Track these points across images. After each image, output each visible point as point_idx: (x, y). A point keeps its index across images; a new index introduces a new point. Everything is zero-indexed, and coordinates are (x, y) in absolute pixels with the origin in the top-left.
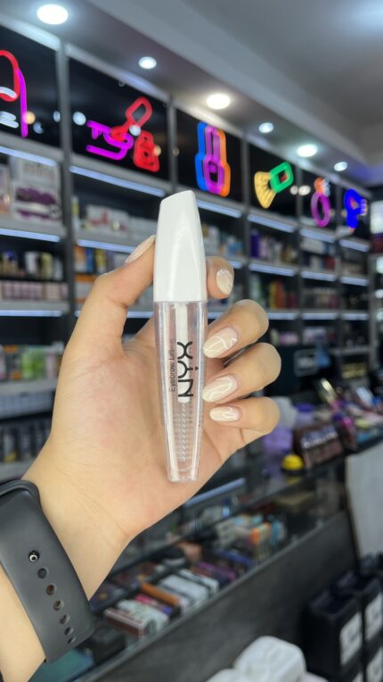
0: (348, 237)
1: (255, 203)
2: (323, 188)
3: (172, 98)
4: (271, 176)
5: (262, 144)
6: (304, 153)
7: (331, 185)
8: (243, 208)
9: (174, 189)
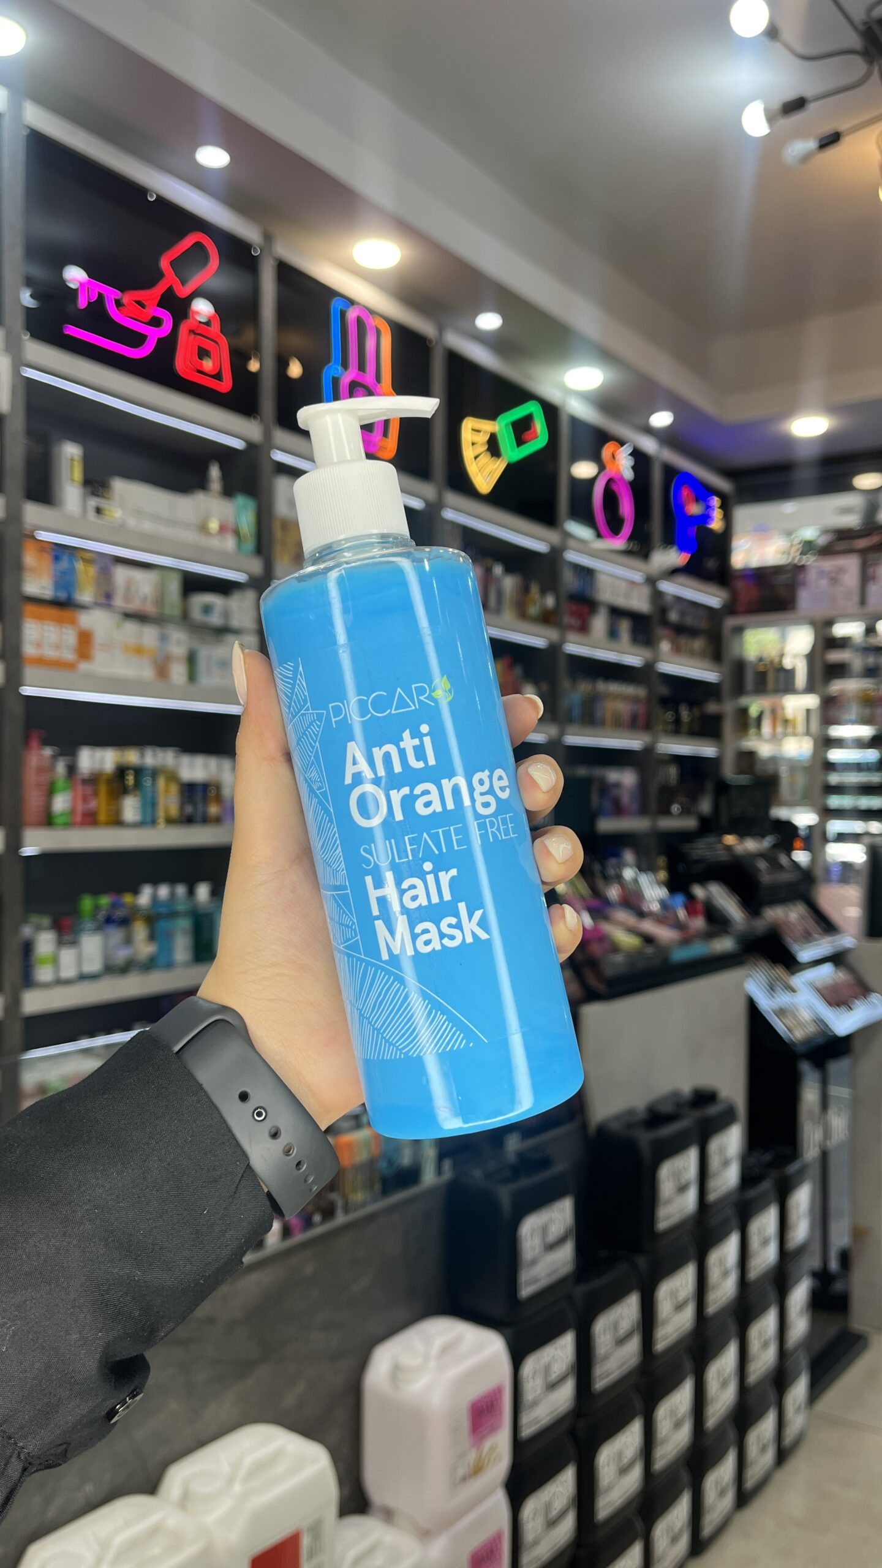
0: (674, 573)
1: (460, 482)
2: (624, 465)
3: (268, 237)
4: (501, 425)
5: (481, 355)
6: (577, 383)
7: (640, 458)
8: (429, 490)
9: (267, 435)
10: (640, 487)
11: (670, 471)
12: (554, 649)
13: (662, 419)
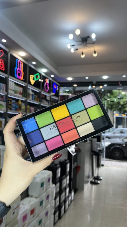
0: (53, 96)
1: (30, 83)
2: (47, 81)
3: (9, 51)
4: (34, 76)
5: (33, 67)
6: (43, 71)
7: (50, 80)
8: (26, 84)
9: (8, 76)
10: (50, 84)
11: (53, 82)
12: (39, 105)
13: (52, 76)
